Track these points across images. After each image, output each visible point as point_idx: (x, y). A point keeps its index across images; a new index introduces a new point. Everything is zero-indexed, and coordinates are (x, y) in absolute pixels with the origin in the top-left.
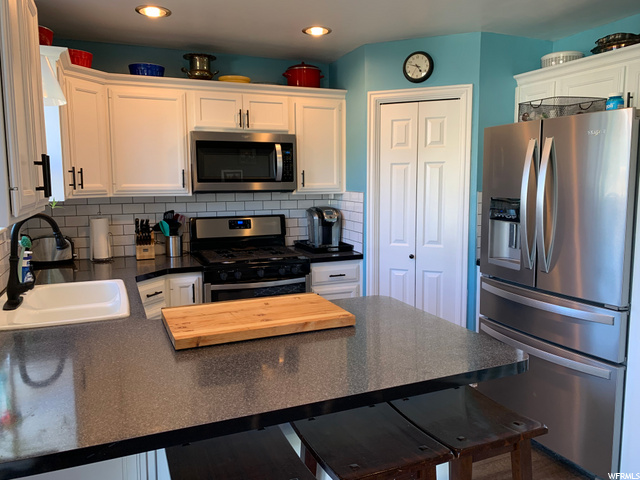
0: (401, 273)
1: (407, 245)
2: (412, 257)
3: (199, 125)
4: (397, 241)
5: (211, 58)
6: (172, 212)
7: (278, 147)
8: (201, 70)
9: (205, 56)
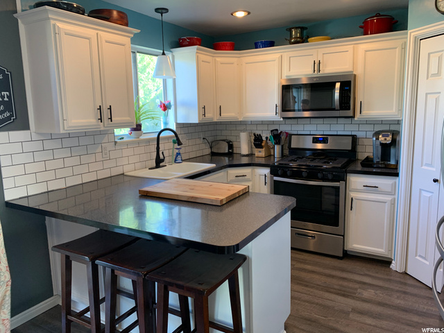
0: (428, 195)
1: (434, 169)
2: (435, 181)
3: (289, 75)
4: (427, 165)
5: (302, 29)
6: (277, 130)
7: (338, 85)
8: (296, 38)
9: (299, 28)
